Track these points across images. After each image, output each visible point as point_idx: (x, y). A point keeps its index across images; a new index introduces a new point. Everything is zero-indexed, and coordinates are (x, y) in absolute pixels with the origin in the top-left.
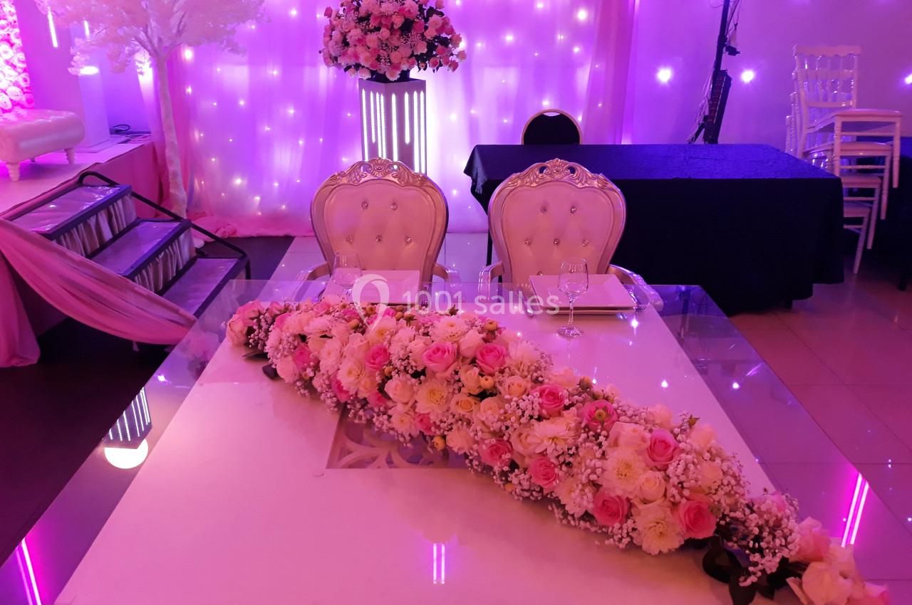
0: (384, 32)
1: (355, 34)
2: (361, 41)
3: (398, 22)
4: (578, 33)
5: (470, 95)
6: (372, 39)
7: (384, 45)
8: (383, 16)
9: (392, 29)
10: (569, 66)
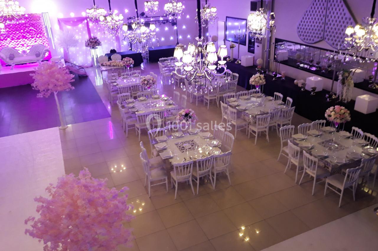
0: (93, 43)
1: (90, 43)
2: (91, 44)
3: (95, 42)
4: (113, 40)
5: (102, 48)
6: (92, 44)
7: (93, 44)
8: (93, 41)
9: (94, 43)
10: (113, 43)
